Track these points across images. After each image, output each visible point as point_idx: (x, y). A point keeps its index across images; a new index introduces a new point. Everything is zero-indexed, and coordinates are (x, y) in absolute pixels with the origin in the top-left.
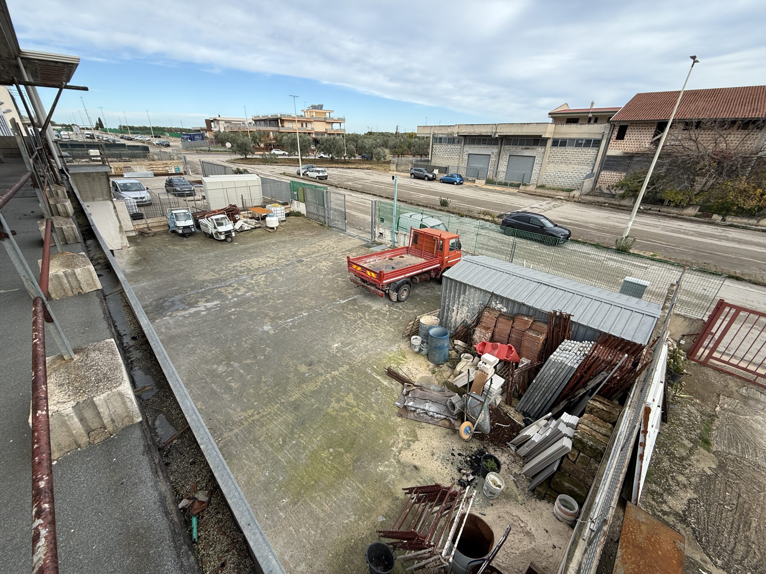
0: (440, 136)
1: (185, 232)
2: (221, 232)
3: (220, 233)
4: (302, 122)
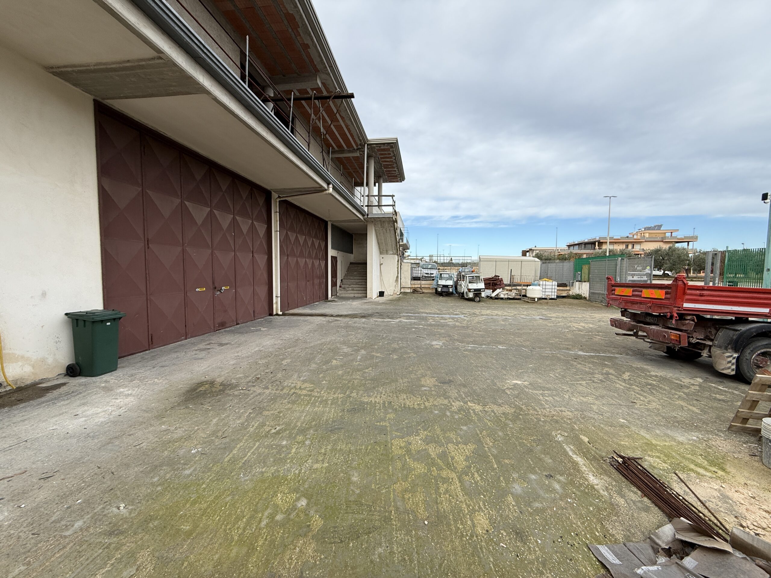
1: (443, 290)
3: (471, 290)
4: (627, 244)
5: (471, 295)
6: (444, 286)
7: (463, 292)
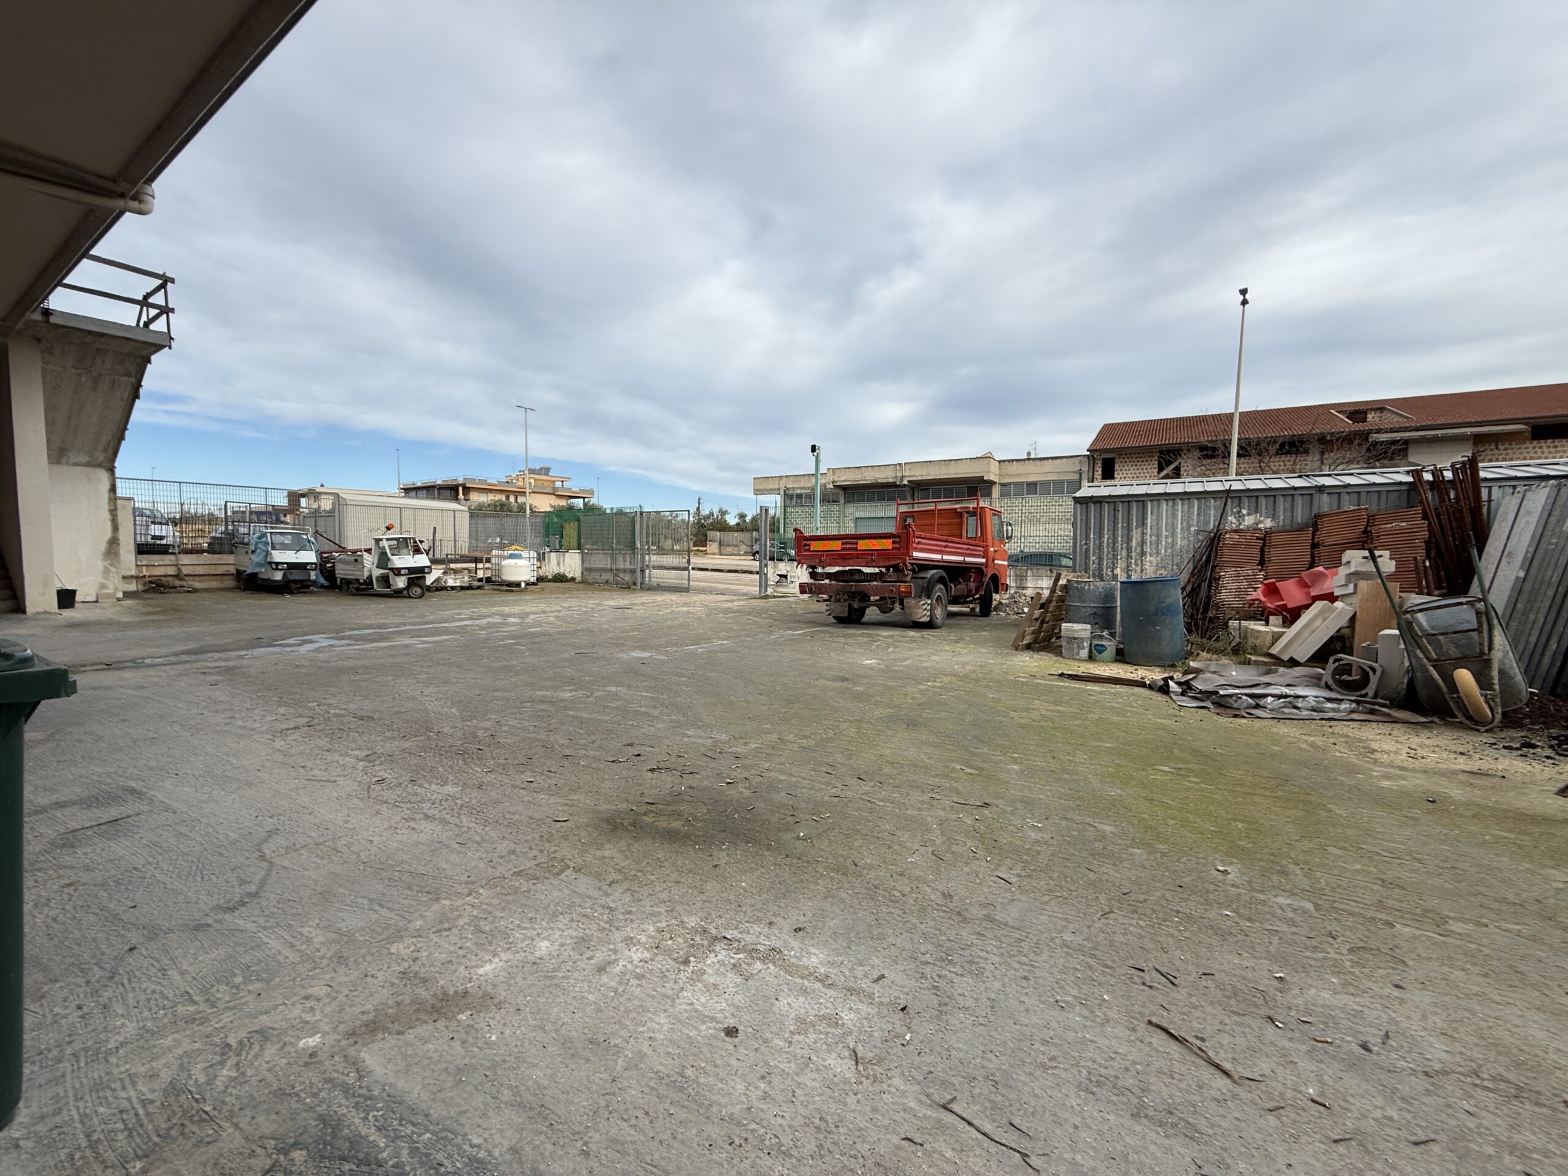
0: (799, 491)
1: (292, 578)
2: (399, 569)
3: (397, 572)
4: (508, 493)
5: (401, 583)
6: (292, 566)
7: (370, 577)
